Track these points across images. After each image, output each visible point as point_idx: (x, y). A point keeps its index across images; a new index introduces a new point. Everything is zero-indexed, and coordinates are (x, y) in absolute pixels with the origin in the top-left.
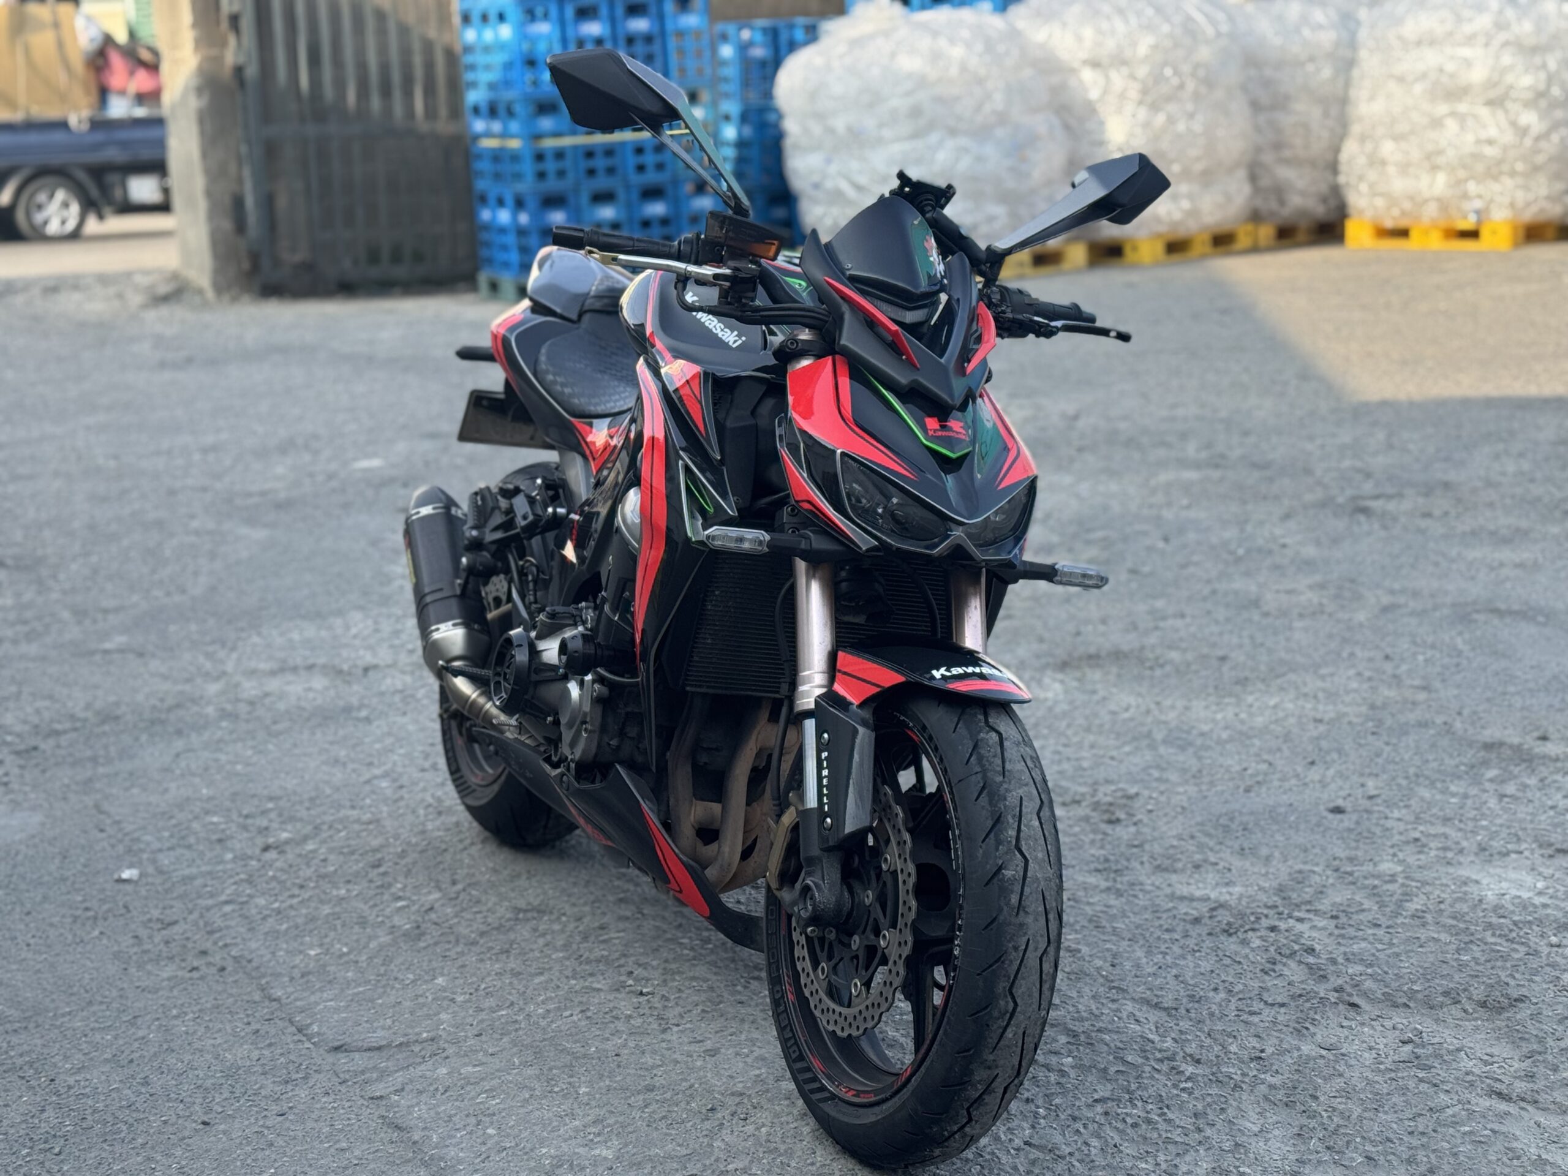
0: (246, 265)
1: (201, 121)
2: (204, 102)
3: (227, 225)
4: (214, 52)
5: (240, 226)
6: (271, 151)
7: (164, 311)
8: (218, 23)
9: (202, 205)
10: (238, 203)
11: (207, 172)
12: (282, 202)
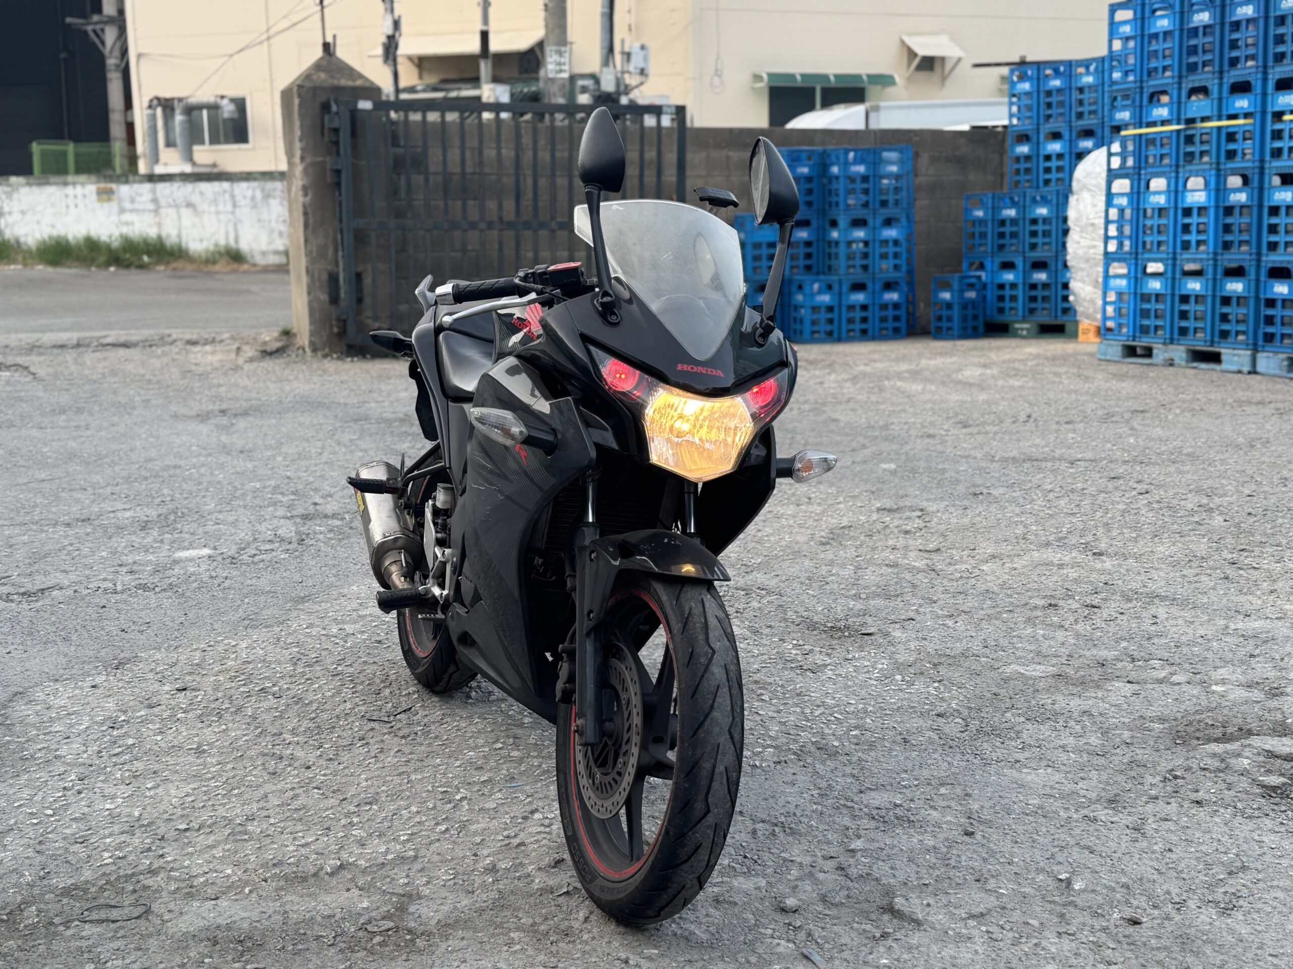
0: (335, 330)
1: (305, 214)
2: (308, 198)
3: (324, 297)
4: (319, 159)
5: (334, 299)
6: (360, 238)
7: (269, 364)
8: (323, 134)
9: (305, 279)
10: (333, 279)
11: (308, 254)
12: (367, 280)
